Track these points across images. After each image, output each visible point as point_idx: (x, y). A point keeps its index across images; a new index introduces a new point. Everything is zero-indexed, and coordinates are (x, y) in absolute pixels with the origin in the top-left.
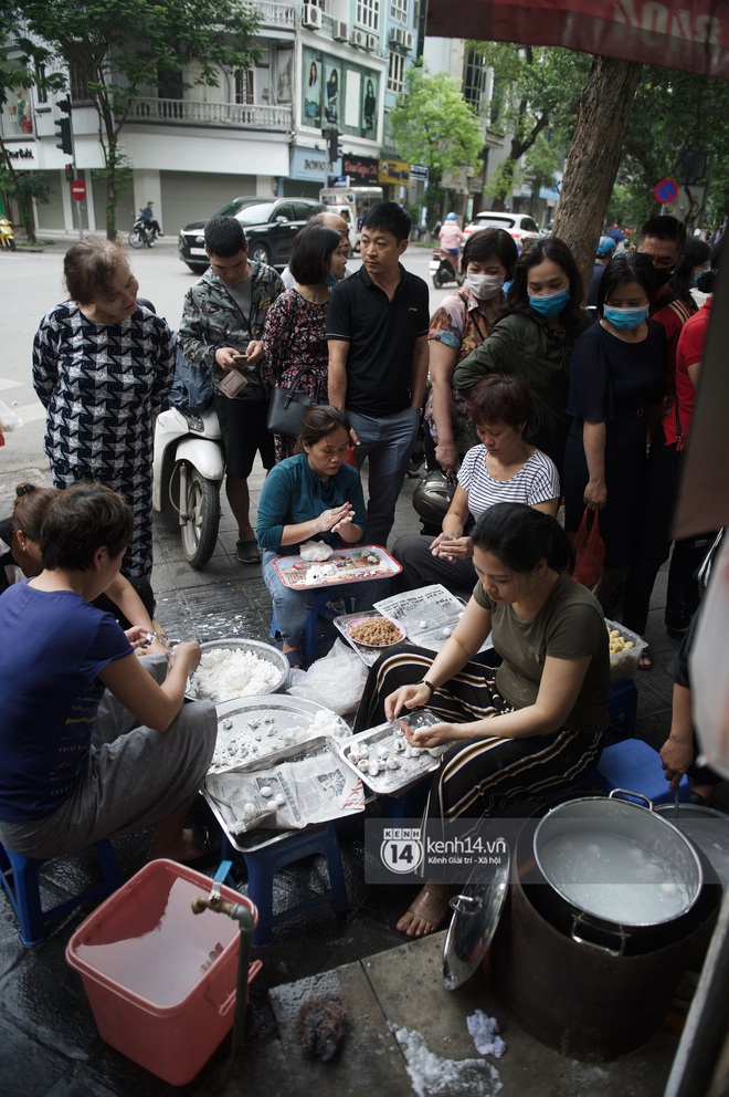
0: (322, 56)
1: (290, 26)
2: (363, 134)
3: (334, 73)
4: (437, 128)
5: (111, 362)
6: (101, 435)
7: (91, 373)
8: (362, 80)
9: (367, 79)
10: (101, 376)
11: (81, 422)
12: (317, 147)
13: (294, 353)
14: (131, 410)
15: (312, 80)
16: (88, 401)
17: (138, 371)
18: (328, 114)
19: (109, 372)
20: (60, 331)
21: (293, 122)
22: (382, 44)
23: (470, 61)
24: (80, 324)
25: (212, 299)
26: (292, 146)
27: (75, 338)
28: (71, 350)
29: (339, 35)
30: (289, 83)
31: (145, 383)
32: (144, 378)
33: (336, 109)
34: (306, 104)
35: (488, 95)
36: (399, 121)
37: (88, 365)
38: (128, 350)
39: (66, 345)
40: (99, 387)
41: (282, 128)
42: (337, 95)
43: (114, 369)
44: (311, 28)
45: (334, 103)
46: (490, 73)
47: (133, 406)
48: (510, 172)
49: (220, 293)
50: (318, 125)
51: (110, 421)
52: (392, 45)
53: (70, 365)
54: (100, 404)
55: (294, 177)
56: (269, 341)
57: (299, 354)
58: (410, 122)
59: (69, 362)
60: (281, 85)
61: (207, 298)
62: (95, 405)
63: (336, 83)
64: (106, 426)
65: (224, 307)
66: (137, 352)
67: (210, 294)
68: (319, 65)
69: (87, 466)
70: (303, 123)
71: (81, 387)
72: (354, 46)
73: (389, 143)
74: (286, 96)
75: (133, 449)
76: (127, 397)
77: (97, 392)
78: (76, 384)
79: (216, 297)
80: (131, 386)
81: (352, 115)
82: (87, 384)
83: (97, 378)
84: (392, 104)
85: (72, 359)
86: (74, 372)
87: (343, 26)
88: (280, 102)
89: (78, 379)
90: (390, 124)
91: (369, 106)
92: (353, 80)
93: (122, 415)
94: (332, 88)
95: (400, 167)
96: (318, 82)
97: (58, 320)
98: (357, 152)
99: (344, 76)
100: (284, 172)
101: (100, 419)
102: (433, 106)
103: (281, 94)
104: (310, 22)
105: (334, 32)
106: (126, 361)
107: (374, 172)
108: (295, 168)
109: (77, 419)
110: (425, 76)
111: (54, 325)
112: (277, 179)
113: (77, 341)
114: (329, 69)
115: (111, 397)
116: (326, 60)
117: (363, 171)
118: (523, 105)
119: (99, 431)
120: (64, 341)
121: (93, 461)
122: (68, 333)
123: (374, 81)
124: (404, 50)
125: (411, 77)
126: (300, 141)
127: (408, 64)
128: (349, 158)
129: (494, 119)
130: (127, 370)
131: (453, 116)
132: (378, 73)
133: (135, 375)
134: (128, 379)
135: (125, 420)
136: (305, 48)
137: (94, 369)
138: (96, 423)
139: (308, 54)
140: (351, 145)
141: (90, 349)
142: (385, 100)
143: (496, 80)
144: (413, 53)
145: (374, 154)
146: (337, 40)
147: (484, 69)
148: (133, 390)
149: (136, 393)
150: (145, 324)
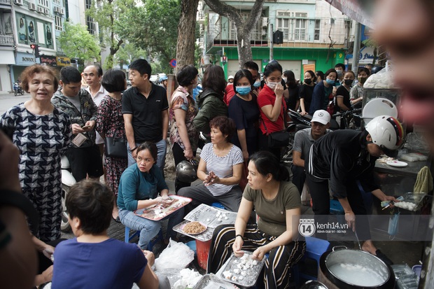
0: (24, 16)
1: (8, 4)
2: (48, 47)
3: (31, 23)
4: (80, 44)
5: (44, 134)
6: (38, 171)
7: (34, 140)
8: (44, 26)
9: (46, 25)
10: (39, 141)
11: (27, 165)
12: (28, 52)
13: (112, 122)
14: (53, 157)
15: (21, 25)
16: (31, 153)
17: (57, 138)
18: (31, 39)
19: (43, 139)
20: (15, 119)
21: (15, 42)
22: (51, 12)
23: (88, 20)
24: (26, 115)
25: (62, 104)
26: (15, 52)
27: (24, 122)
28: (22, 128)
29: (32, 8)
30: (11, 26)
31: (61, 144)
32: (60, 141)
33: (34, 37)
34: (20, 35)
35: (97, 32)
36: (63, 42)
37: (31, 136)
38: (52, 127)
39: (18, 126)
40: (37, 147)
41: (9, 44)
42: (34, 31)
43: (46, 137)
44: (18, 5)
45: (33, 34)
46: (97, 24)
47: (54, 155)
48: (112, 60)
49: (66, 102)
50: (27, 43)
51: (43, 163)
52: (55, 13)
53: (21, 136)
54: (38, 155)
55: (18, 65)
56: (101, 118)
57: (115, 122)
58: (69, 42)
59: (20, 134)
60: (6, 27)
61: (59, 104)
62: (34, 156)
63: (33, 27)
64: (40, 166)
65: (68, 108)
66: (56, 129)
67: (61, 102)
68: (24, 19)
69: (29, 187)
70: (19, 43)
71: (28, 147)
72: (39, 13)
73: (60, 50)
74: (9, 31)
75: (53, 176)
76: (52, 151)
77: (36, 149)
78: (25, 146)
79: (63, 103)
80: (54, 145)
81: (42, 39)
82: (31, 146)
83: (37, 142)
84: (58, 35)
85: (22, 133)
86: (24, 140)
87: (33, 5)
88: (6, 34)
89: (26, 143)
90: (59, 43)
91: (49, 36)
92: (40, 26)
93: (49, 159)
94: (31, 29)
95: (66, 59)
96: (24, 26)
97: (14, 113)
98: (46, 54)
99: (36, 24)
100: (13, 62)
101: (37, 163)
102: (77, 36)
103: (7, 30)
104: (17, 2)
105: (29, 7)
106: (51, 133)
107: (55, 61)
108: (18, 61)
109: (25, 163)
110: (72, 25)
111: (12, 116)
112: (9, 65)
113: (25, 123)
114: (29, 21)
115: (43, 151)
116: (27, 17)
117: (50, 61)
118: (112, 36)
119: (37, 169)
120: (17, 124)
121: (32, 184)
122: (20, 119)
123: (49, 26)
124: (61, 15)
125: (65, 25)
126: (19, 50)
127: (63, 20)
128: (44, 56)
129: (101, 41)
130: (52, 138)
131: (86, 39)
132: (51, 23)
133: (56, 140)
134: (52, 142)
135: (50, 162)
136: (16, 12)
137: (35, 138)
138: (35, 165)
139: (18, 15)
140: (44, 51)
141: (33, 127)
142: (55, 34)
143: (100, 27)
144: (65, 16)
145: (54, 55)
146: (31, 10)
147: (94, 23)
148: (55, 147)
149: (57, 149)
150: (60, 116)
